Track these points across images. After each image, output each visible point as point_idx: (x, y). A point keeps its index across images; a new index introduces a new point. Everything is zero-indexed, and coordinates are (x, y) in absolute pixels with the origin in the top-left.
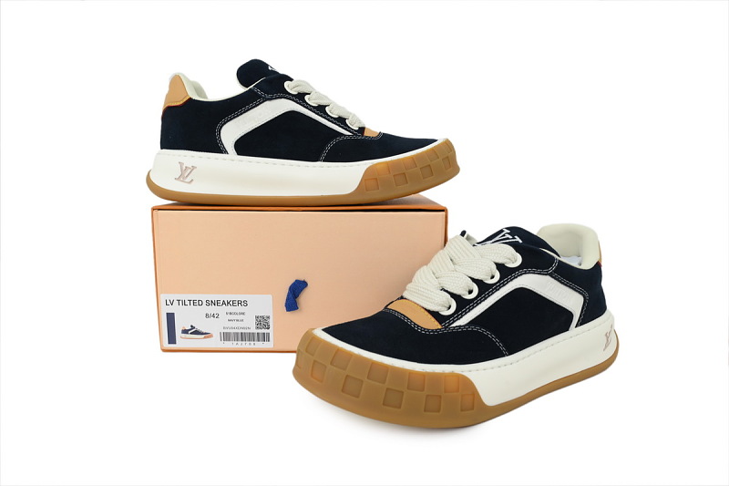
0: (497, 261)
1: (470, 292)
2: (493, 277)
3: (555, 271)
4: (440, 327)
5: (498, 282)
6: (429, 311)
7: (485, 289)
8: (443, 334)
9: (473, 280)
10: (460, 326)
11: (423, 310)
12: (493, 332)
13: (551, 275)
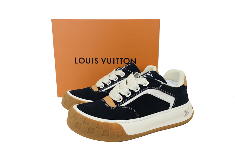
0: (139, 84)
1: (128, 94)
2: (137, 89)
3: (161, 88)
4: (115, 106)
5: (139, 91)
6: (113, 100)
7: (134, 93)
8: (116, 109)
9: (130, 90)
10: (123, 106)
11: (112, 100)
12: (134, 109)
13: (159, 89)
